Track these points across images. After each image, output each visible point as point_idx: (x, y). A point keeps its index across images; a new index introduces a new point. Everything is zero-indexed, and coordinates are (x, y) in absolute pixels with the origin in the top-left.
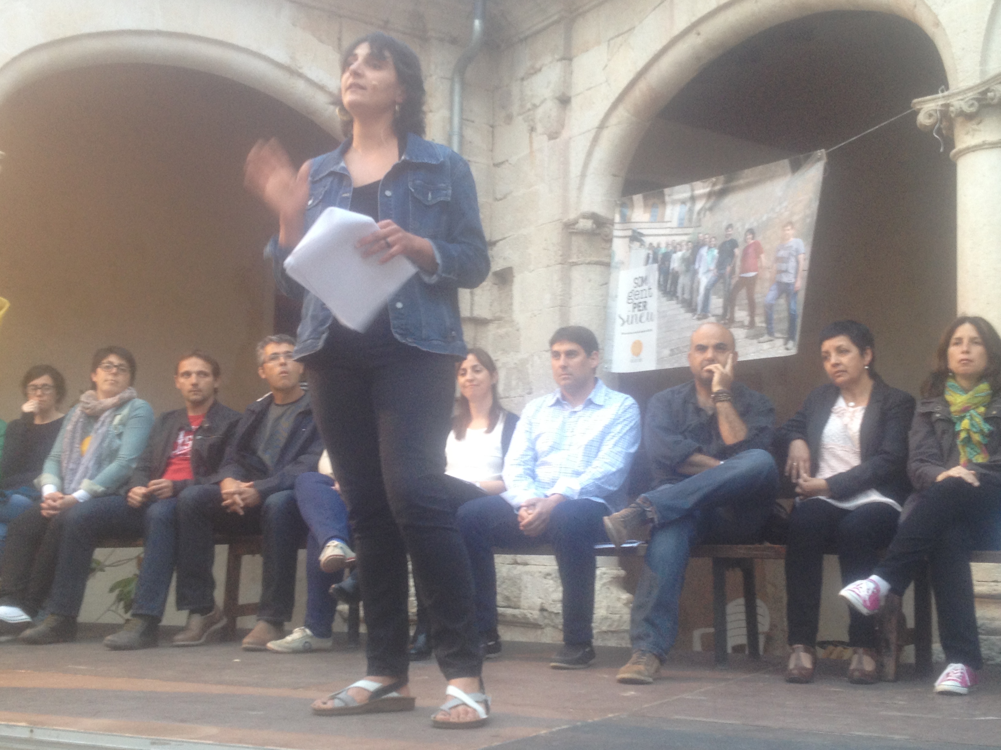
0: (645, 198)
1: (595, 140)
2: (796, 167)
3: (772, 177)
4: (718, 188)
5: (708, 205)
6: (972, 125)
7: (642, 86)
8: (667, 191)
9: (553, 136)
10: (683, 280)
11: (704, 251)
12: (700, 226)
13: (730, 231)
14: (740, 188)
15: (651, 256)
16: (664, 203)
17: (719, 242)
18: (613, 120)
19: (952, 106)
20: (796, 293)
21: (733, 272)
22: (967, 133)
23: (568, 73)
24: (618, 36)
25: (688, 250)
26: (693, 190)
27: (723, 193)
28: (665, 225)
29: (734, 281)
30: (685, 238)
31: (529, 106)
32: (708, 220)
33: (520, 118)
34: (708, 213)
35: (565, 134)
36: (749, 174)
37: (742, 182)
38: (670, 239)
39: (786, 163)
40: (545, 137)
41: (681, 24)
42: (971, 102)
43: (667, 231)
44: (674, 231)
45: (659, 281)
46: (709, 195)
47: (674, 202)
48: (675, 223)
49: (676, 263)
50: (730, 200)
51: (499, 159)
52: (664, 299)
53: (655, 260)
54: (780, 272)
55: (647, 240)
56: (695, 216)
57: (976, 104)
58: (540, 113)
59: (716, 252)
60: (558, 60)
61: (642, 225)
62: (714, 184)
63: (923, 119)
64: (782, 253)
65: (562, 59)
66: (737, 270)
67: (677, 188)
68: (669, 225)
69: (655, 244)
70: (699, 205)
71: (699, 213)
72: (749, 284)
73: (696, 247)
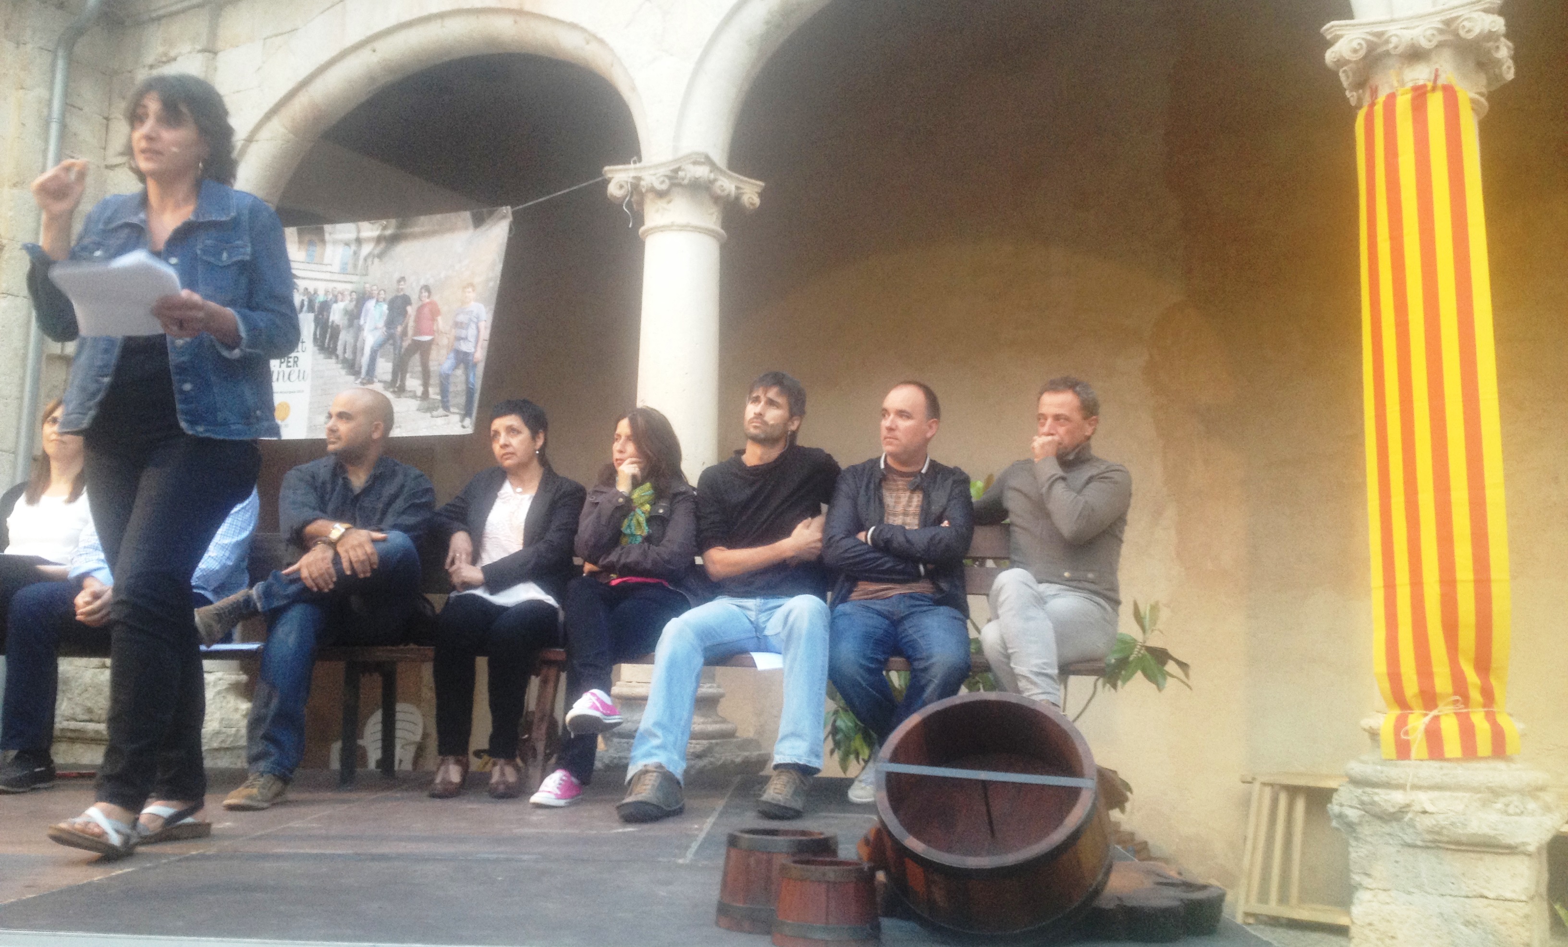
0: (300, 233)
2: (479, 221)
3: (452, 229)
4: (389, 232)
5: (377, 251)
6: (661, 203)
8: (327, 228)
10: (344, 337)
11: (371, 304)
12: (366, 275)
13: (402, 285)
14: (414, 236)
15: (306, 303)
16: (323, 241)
17: (389, 297)
18: (265, 134)
19: (643, 180)
20: (475, 365)
21: (404, 333)
22: (657, 211)
23: (211, 69)
24: (276, 35)
25: (351, 301)
26: (359, 231)
27: (394, 240)
28: (324, 268)
29: (406, 344)
30: (349, 287)
32: (377, 269)
34: (376, 260)
36: (424, 222)
37: (417, 229)
38: (331, 286)
39: (467, 215)
42: (662, 179)
43: (328, 276)
44: (336, 277)
45: (315, 334)
46: (379, 240)
47: (335, 242)
48: (336, 268)
49: (336, 315)
50: (403, 249)
51: (114, 161)
52: (321, 357)
53: (311, 309)
54: (459, 339)
56: (361, 262)
57: (667, 181)
59: (385, 307)
60: (199, 51)
62: (385, 228)
63: (614, 190)
64: (461, 318)
65: (204, 51)
66: (410, 332)
67: (340, 227)
68: (329, 268)
69: (311, 290)
70: (367, 249)
71: (365, 260)
72: (423, 349)
73: (362, 299)
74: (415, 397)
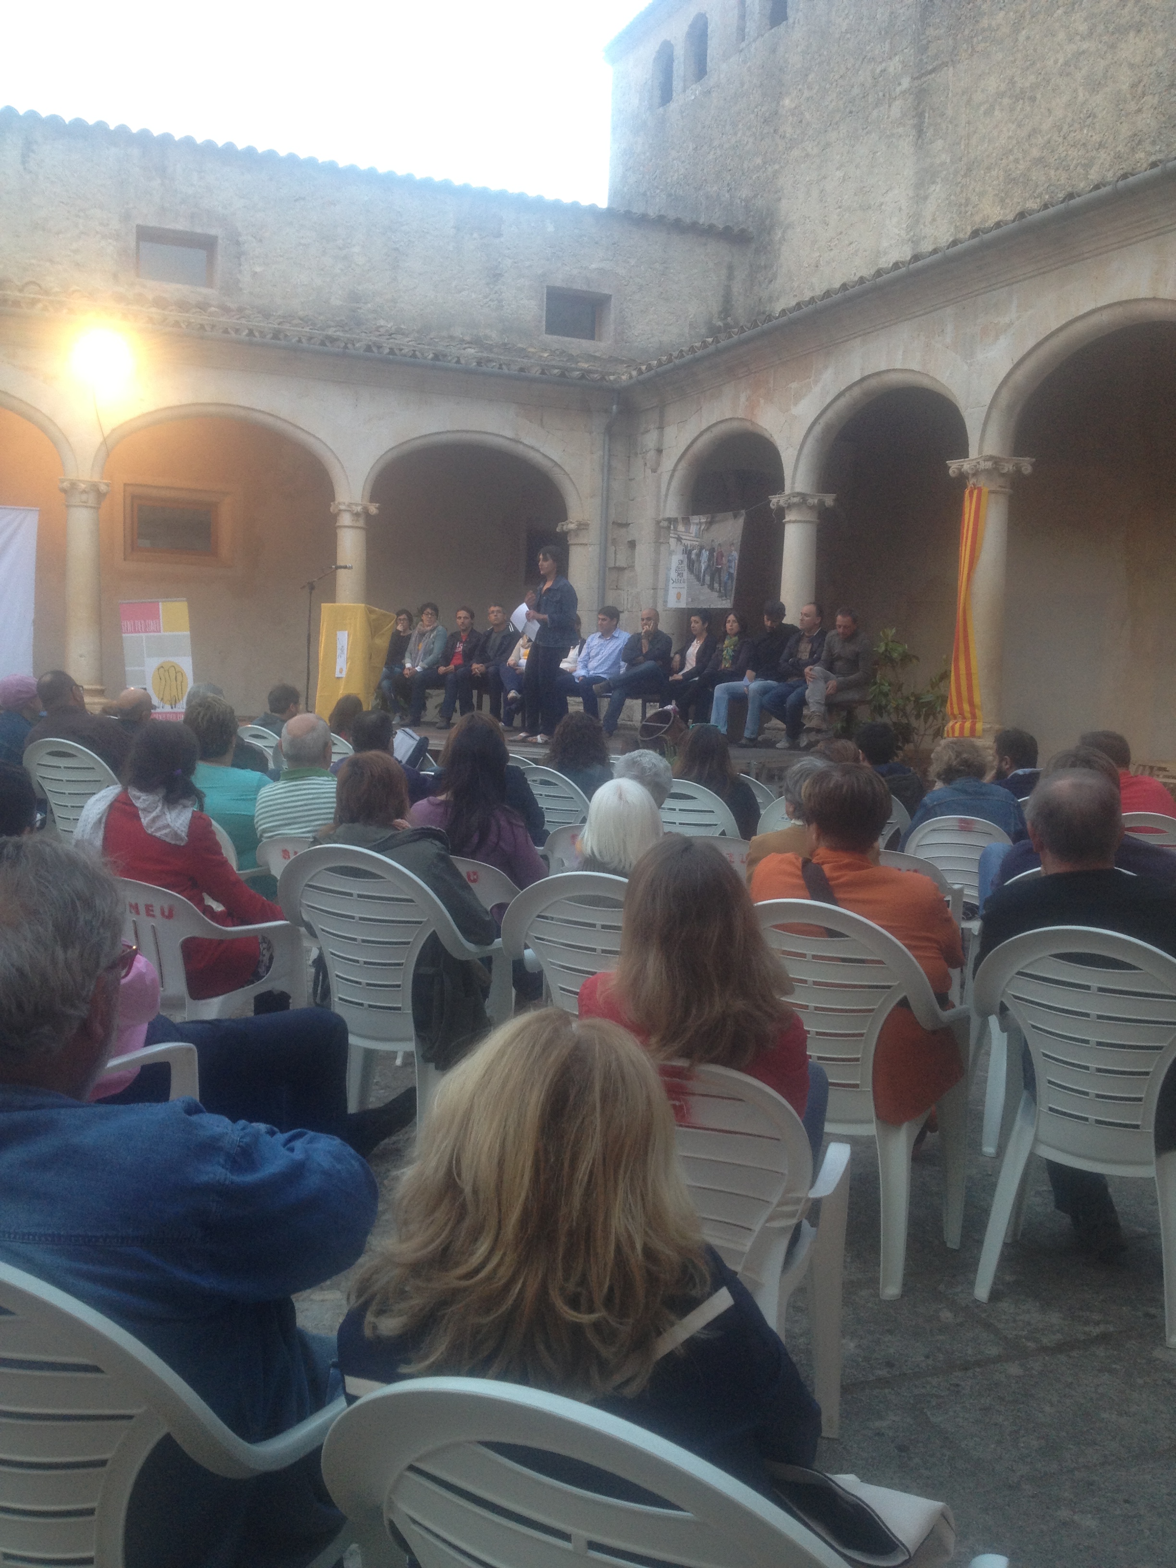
1: (672, 476)
2: (734, 517)
3: (726, 519)
4: (710, 520)
5: (706, 528)
6: (788, 512)
7: (691, 452)
8: (691, 517)
9: (654, 471)
10: (696, 565)
11: (704, 551)
12: (703, 538)
13: (714, 543)
14: (717, 521)
15: (684, 550)
16: (690, 523)
17: (709, 548)
18: (680, 467)
19: (783, 502)
21: (713, 564)
22: (787, 515)
23: (661, 436)
24: (681, 422)
25: (698, 550)
27: (712, 522)
28: (690, 535)
29: (714, 569)
31: (644, 450)
32: (706, 536)
33: (640, 456)
34: (706, 532)
35: (659, 472)
36: (720, 516)
37: (718, 519)
38: (692, 542)
39: (729, 514)
40: (651, 470)
41: (704, 426)
42: (791, 500)
43: (691, 538)
44: (693, 539)
45: (687, 563)
46: (706, 523)
47: (694, 523)
48: (693, 535)
49: (693, 555)
50: (715, 527)
51: (630, 478)
52: (689, 573)
53: (686, 553)
54: (729, 567)
55: (684, 541)
56: (701, 532)
58: (649, 454)
59: (708, 553)
60: (657, 428)
61: (681, 533)
62: (708, 518)
63: (772, 506)
64: (730, 558)
65: (659, 428)
66: (715, 563)
67: (695, 516)
70: (703, 527)
71: (703, 531)
72: (719, 571)
73: (701, 548)
74: (717, 591)
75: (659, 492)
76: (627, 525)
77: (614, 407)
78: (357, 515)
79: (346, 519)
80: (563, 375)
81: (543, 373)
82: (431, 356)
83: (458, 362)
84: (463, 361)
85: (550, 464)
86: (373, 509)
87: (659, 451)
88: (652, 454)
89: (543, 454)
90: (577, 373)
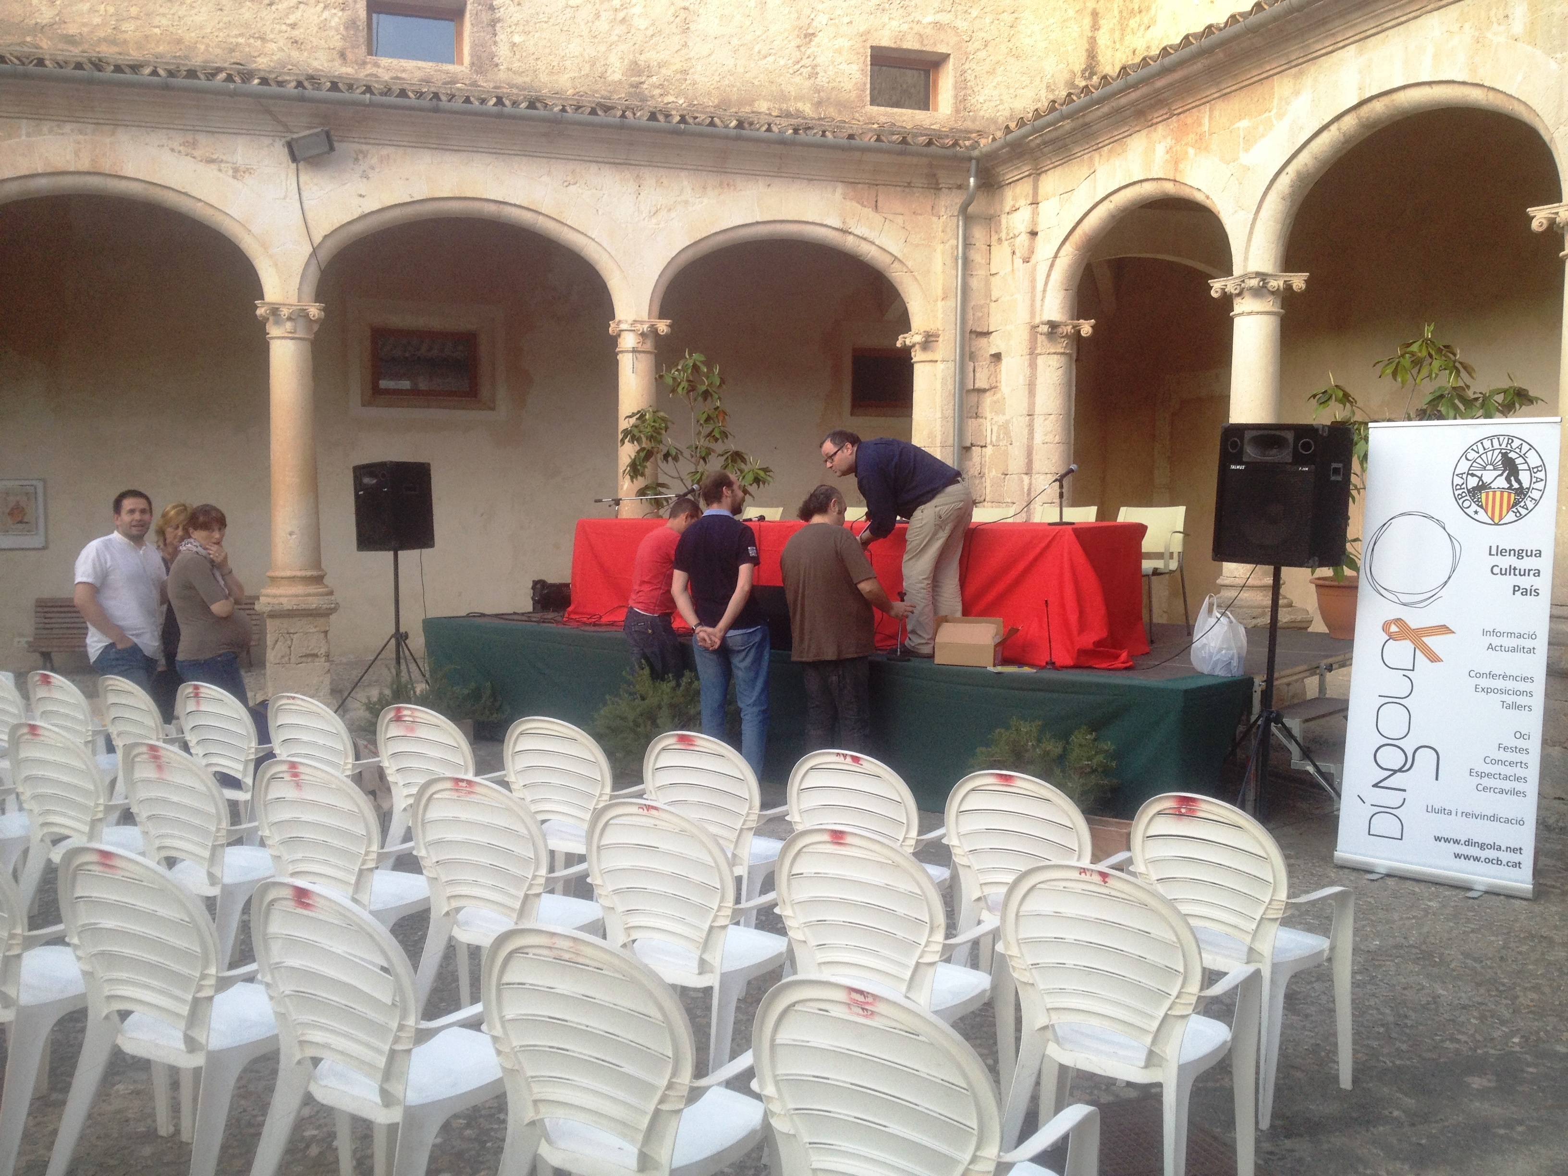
1: (1052, 266)
6: (1239, 300)
7: (1079, 231)
9: (1026, 261)
18: (1063, 252)
19: (1228, 287)
22: (1238, 304)
23: (1035, 214)
24: (1065, 193)
31: (1011, 235)
33: (1007, 242)
35: (1033, 261)
40: (1021, 261)
41: (1100, 194)
51: (993, 272)
58: (1018, 241)
60: (1029, 204)
63: (1213, 294)
65: (1032, 203)
75: (1033, 288)
76: (988, 334)
77: (972, 180)
78: (643, 335)
79: (628, 341)
80: (904, 141)
81: (878, 139)
82: (734, 123)
83: (769, 130)
84: (775, 129)
85: (888, 259)
86: (663, 326)
87: (1034, 234)
88: (1023, 239)
89: (877, 246)
90: (922, 139)
